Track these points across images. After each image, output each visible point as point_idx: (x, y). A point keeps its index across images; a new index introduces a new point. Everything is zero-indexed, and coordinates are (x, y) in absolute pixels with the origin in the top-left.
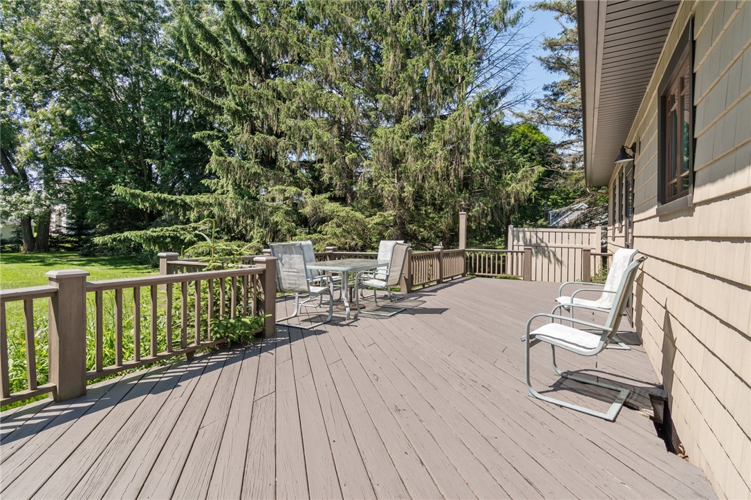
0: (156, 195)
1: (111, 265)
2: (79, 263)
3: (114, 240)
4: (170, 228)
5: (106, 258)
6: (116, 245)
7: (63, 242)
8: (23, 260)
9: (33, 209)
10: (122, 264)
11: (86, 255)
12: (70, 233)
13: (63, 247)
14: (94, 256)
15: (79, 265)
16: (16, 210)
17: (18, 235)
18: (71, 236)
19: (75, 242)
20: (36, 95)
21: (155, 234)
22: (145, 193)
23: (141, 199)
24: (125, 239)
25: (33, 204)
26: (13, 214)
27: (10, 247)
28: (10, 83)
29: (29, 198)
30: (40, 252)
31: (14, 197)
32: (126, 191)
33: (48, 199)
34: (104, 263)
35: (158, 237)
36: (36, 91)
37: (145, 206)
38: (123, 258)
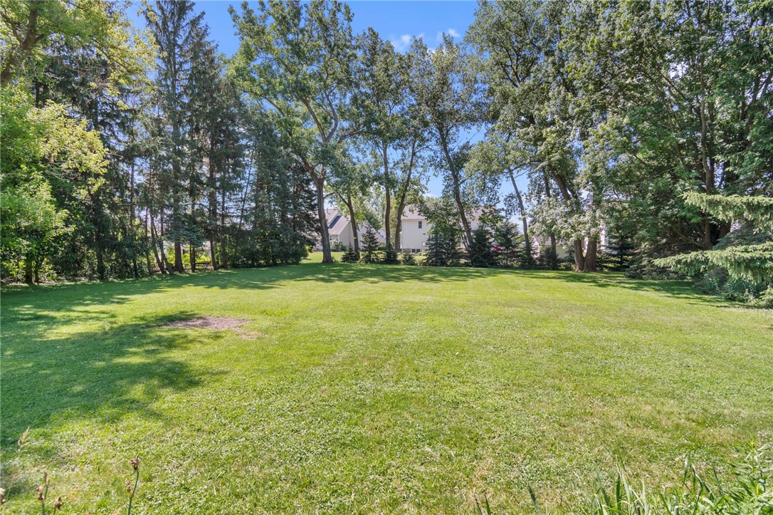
0: (744, 199)
1: (667, 291)
2: (631, 286)
3: (679, 262)
4: (760, 247)
5: (656, 282)
6: (680, 269)
7: (606, 262)
8: (578, 279)
9: (589, 229)
10: (683, 291)
11: (633, 277)
12: (613, 253)
13: (606, 267)
14: (641, 279)
15: (631, 288)
16: (576, 231)
17: (570, 254)
18: (614, 256)
19: (618, 262)
20: (594, 114)
21: (747, 256)
22: (729, 198)
23: (723, 207)
24: (692, 261)
25: (589, 225)
26: (573, 235)
27: (565, 266)
28: (573, 109)
29: (586, 219)
30: (588, 272)
31: (572, 220)
32: (702, 198)
33: (603, 218)
34: (657, 288)
35: (752, 260)
36: (593, 110)
37: (726, 216)
38: (672, 284)
